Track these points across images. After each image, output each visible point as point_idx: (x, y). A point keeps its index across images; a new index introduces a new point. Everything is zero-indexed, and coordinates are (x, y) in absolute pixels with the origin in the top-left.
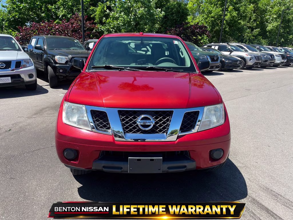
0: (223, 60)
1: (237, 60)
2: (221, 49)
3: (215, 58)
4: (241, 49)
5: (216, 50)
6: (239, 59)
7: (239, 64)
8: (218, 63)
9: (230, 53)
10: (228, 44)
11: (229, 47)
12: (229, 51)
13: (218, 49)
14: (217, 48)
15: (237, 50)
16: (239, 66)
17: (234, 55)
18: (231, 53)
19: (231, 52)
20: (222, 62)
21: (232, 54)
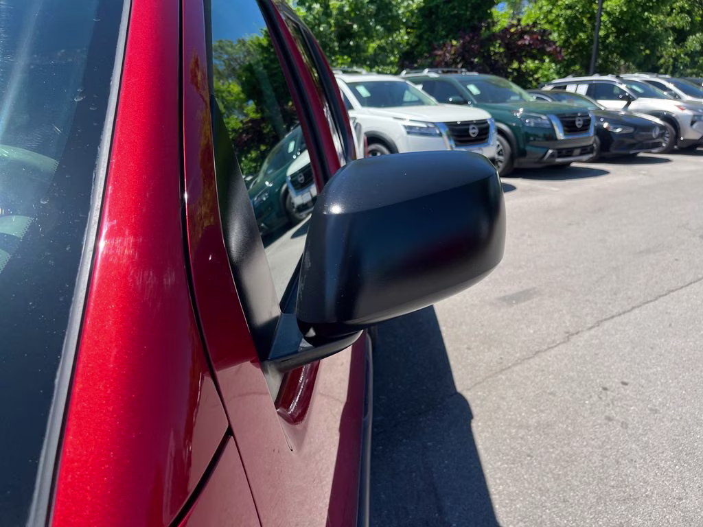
0: (606, 125)
1: (652, 126)
2: (597, 92)
3: (579, 123)
4: (658, 91)
5: (579, 97)
6: (657, 121)
7: (658, 137)
8: (590, 138)
9: (625, 103)
10: (618, 77)
11: (623, 87)
12: (622, 99)
13: (589, 93)
14: (583, 90)
15: (648, 94)
16: (657, 145)
17: (638, 111)
18: (629, 104)
19: (629, 100)
20: (601, 132)
21: (633, 106)
